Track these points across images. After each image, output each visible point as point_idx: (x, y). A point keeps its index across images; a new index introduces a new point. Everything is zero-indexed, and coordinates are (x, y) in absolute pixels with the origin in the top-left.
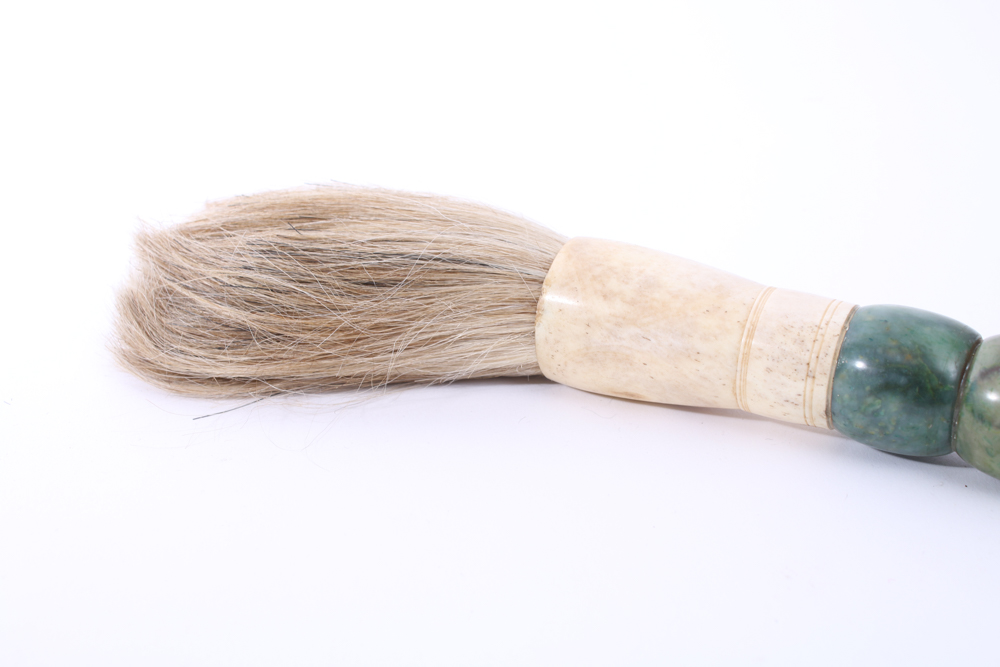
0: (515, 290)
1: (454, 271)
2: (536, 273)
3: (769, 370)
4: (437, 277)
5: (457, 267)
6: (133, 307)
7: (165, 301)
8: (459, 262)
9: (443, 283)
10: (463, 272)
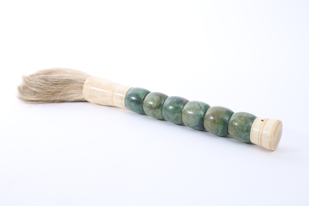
0: (79, 85)
1: (70, 82)
2: (83, 82)
3: (116, 98)
4: (67, 83)
5: (70, 81)
6: (19, 89)
7: (25, 88)
8: (70, 80)
9: (68, 84)
10: (71, 82)
